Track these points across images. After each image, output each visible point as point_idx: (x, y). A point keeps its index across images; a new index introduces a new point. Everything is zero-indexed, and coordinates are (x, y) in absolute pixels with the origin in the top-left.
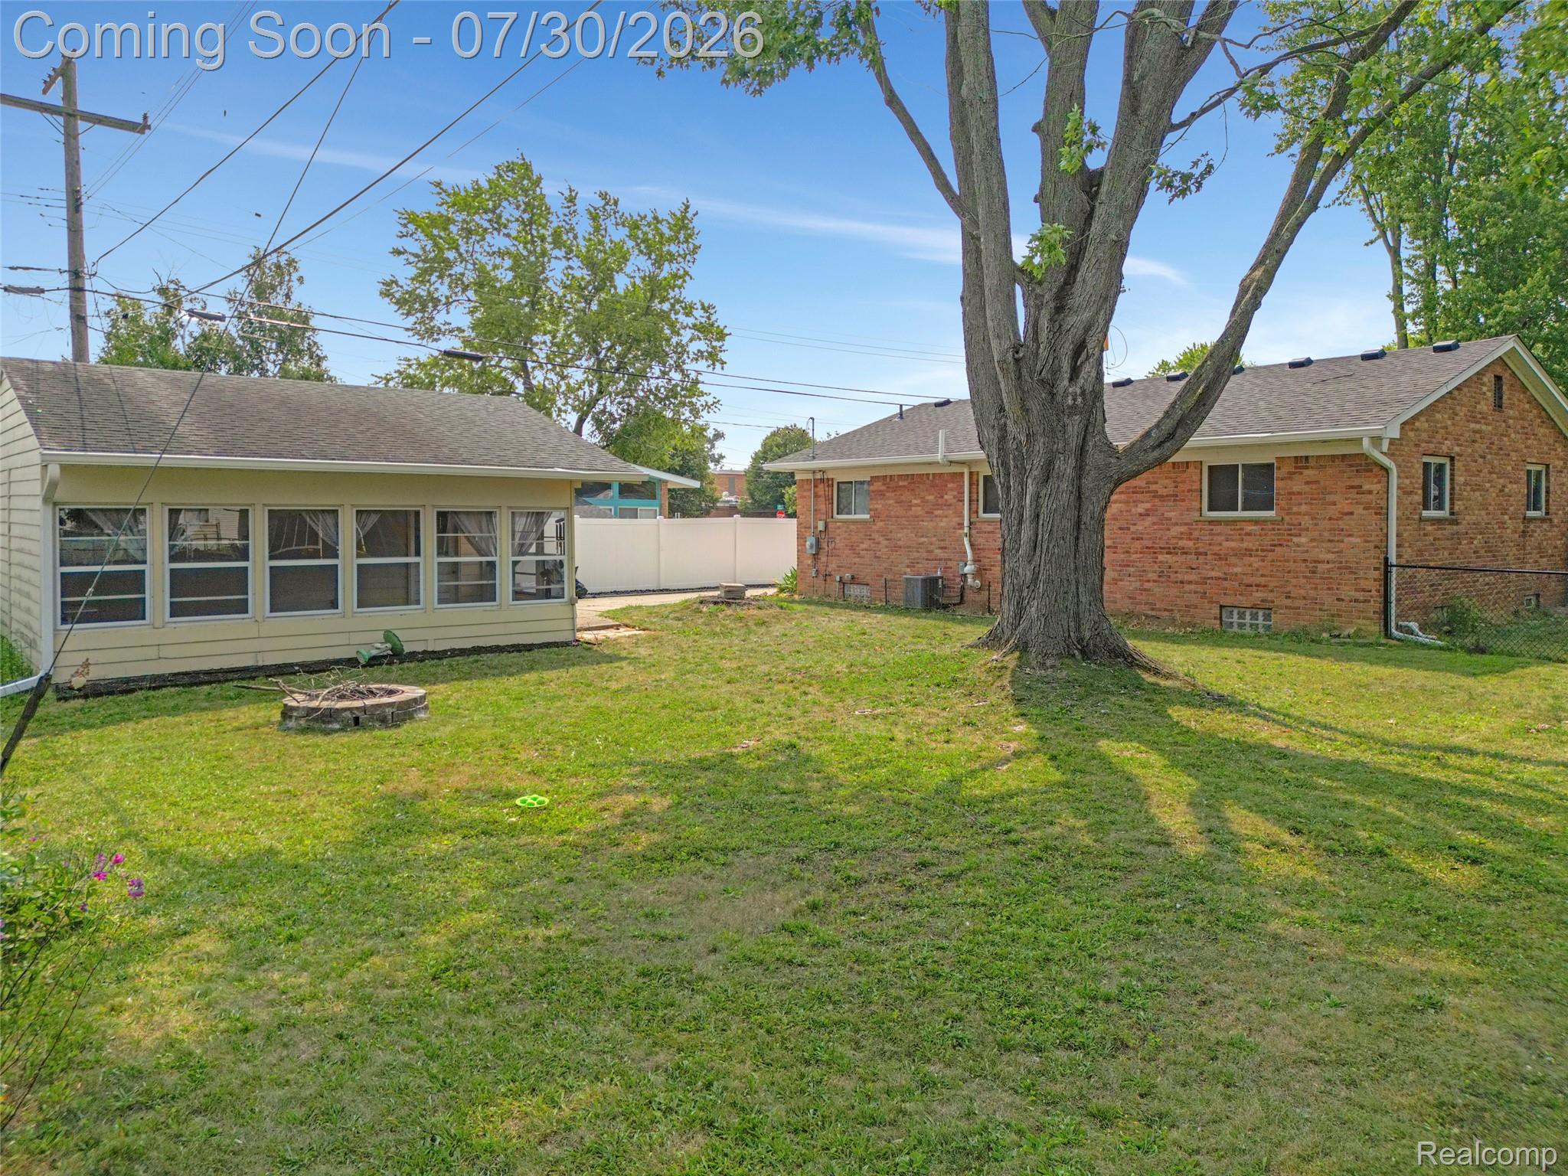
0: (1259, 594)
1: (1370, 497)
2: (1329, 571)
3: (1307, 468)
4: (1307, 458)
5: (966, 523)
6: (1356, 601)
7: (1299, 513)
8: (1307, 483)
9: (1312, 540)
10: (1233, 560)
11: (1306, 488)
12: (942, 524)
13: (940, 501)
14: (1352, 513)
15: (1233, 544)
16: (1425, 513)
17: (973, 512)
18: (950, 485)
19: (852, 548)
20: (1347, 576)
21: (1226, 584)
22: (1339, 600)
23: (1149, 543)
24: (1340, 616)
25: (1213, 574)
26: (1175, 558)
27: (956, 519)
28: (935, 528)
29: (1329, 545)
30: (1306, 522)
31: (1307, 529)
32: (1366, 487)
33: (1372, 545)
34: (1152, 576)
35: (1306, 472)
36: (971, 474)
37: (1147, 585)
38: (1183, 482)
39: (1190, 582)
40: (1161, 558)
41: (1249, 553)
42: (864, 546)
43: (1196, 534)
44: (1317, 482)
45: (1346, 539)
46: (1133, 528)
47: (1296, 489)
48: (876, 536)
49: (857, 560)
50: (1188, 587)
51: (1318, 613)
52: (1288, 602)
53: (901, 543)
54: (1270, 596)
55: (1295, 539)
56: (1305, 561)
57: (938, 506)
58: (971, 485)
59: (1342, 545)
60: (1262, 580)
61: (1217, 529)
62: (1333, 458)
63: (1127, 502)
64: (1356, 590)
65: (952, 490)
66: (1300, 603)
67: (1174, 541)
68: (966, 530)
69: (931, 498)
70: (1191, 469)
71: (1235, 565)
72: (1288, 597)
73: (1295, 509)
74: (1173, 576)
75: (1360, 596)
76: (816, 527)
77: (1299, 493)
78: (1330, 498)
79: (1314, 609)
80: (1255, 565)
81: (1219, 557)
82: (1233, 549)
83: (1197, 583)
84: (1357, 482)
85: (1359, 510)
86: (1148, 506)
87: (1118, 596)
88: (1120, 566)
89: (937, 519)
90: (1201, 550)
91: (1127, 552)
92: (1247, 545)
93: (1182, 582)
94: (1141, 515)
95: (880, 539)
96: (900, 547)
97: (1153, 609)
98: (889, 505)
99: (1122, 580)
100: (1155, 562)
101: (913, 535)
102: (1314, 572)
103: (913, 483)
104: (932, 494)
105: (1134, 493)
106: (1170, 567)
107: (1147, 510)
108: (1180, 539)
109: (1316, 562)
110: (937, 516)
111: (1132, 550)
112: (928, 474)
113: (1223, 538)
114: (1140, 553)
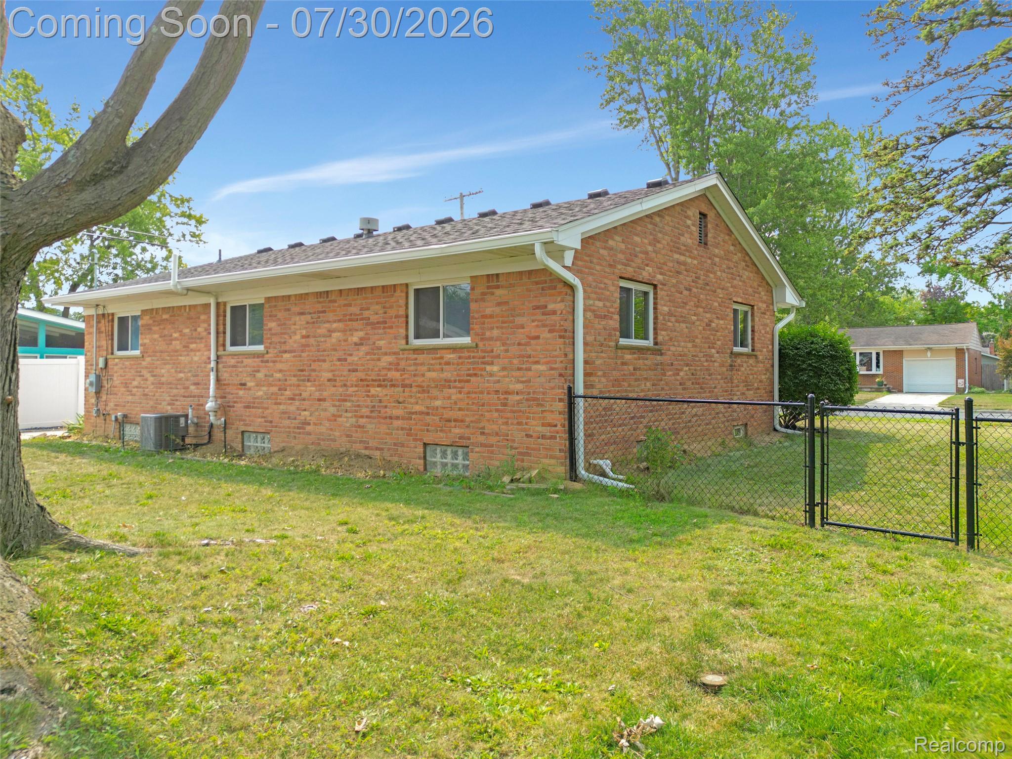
0: (457, 431)
1: (554, 317)
2: (519, 402)
3: (498, 287)
4: (497, 275)
5: (213, 357)
6: (543, 437)
7: (491, 339)
8: (499, 304)
9: (504, 369)
10: (435, 392)
11: (497, 310)
12: (196, 359)
13: (194, 334)
14: (538, 337)
15: (433, 375)
16: (623, 341)
17: (220, 345)
19: (126, 386)
20: (535, 409)
21: (428, 419)
22: (528, 436)
23: (361, 375)
24: (528, 454)
25: (417, 408)
26: (385, 391)
28: (190, 363)
29: (518, 373)
30: (498, 348)
31: (498, 356)
32: (551, 307)
33: (555, 373)
34: (365, 411)
35: (498, 292)
36: (218, 304)
37: (362, 421)
38: (391, 307)
39: (397, 418)
40: (374, 391)
41: (447, 384)
42: (135, 383)
43: (403, 364)
44: (506, 303)
45: (534, 367)
46: (349, 359)
47: (488, 311)
48: (144, 372)
49: (130, 398)
50: (397, 423)
51: (508, 451)
52: (482, 439)
53: (163, 379)
54: (466, 432)
55: (488, 368)
56: (497, 392)
57: (193, 340)
58: (218, 316)
59: (530, 373)
60: (459, 414)
61: (421, 358)
62: (521, 273)
63: (344, 331)
64: (543, 425)
65: (205, 323)
66: (493, 440)
67: (383, 373)
68: (213, 364)
69: (187, 331)
70: (398, 293)
71: (436, 398)
72: (483, 433)
73: (488, 334)
74: (383, 410)
75: (546, 430)
76: (97, 365)
77: (491, 316)
78: (519, 320)
79: (505, 447)
80: (454, 397)
81: (423, 390)
82: (434, 380)
83: (403, 418)
84: (542, 301)
85: (545, 334)
86: (361, 334)
87: (337, 434)
88: (339, 400)
89: (192, 353)
90: (407, 382)
91: (345, 385)
92: (447, 375)
93: (391, 418)
94: (356, 344)
95: (148, 375)
96: (163, 384)
97: (366, 448)
98: (155, 340)
99: (340, 416)
100: (368, 396)
101: (173, 370)
102: (505, 405)
103: (174, 316)
104: (188, 327)
105: (350, 320)
106: (380, 401)
107: (361, 339)
108: (389, 370)
109: (507, 393)
110: (192, 350)
111: (348, 383)
112: (185, 306)
113: (425, 368)
114: (356, 386)
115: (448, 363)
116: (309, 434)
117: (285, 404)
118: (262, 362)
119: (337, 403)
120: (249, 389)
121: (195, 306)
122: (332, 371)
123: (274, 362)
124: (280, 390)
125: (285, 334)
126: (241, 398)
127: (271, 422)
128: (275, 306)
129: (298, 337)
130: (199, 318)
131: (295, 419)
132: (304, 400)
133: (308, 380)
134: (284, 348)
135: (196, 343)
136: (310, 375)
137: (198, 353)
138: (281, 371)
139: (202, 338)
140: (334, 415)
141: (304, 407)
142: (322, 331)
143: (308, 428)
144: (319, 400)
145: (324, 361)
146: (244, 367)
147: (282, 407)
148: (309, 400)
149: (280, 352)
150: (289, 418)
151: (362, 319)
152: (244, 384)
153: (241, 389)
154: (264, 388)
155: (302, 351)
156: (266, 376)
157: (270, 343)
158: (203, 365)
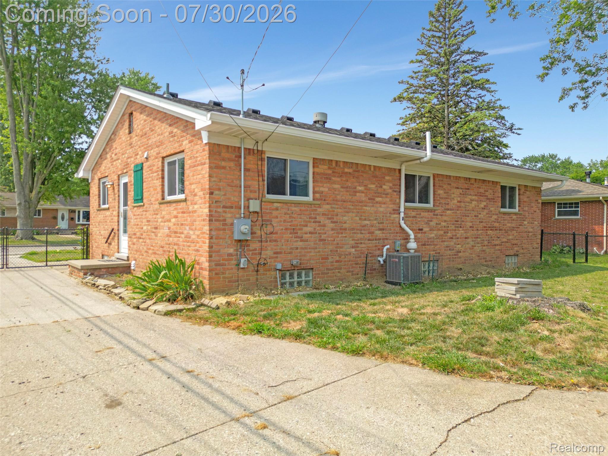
3: (527, 190)
4: (527, 186)
5: (403, 209)
6: (536, 248)
7: (525, 211)
8: (527, 197)
9: (528, 223)
10: (509, 233)
12: (381, 209)
13: (380, 190)
15: (509, 225)
18: (387, 178)
19: (294, 231)
20: (535, 238)
21: (507, 245)
22: (533, 248)
23: (485, 224)
24: (534, 255)
25: (505, 240)
26: (493, 233)
27: (392, 206)
28: (376, 212)
29: (532, 225)
30: (527, 215)
31: (527, 218)
32: (538, 201)
34: (486, 243)
35: (527, 193)
37: (484, 248)
40: (490, 232)
41: (513, 229)
42: (308, 229)
43: (500, 219)
44: (529, 197)
45: (535, 222)
46: (480, 216)
47: (525, 199)
48: (322, 219)
49: (300, 244)
50: (497, 247)
52: (522, 251)
53: (345, 226)
54: (518, 249)
55: (525, 222)
57: (379, 195)
59: (534, 225)
60: (517, 242)
61: (505, 217)
62: (532, 187)
63: (477, 201)
65: (389, 181)
66: (525, 251)
67: (493, 223)
68: (403, 215)
69: (373, 186)
72: (523, 249)
73: (525, 209)
74: (493, 242)
75: (537, 246)
76: (247, 207)
77: (526, 202)
78: (532, 204)
79: (528, 253)
81: (506, 231)
82: (509, 227)
83: (500, 245)
86: (485, 203)
87: (474, 256)
88: (475, 238)
89: (378, 205)
90: (501, 228)
91: (477, 230)
92: (513, 225)
93: (495, 245)
94: (482, 209)
95: (327, 222)
96: (345, 229)
97: (486, 261)
98: (335, 189)
99: (475, 246)
100: (487, 235)
101: (358, 218)
102: (528, 237)
103: (358, 171)
104: (374, 184)
105: (480, 196)
106: (491, 237)
107: (485, 206)
108: (495, 222)
109: (529, 232)
110: (377, 202)
111: (479, 229)
112: (370, 166)
113: (507, 222)
114: (482, 230)
115: (513, 220)
116: (460, 258)
117: (447, 241)
118: (434, 215)
119: (474, 239)
120: (425, 233)
121: (380, 168)
122: (472, 222)
123: (441, 215)
124: (444, 233)
125: (448, 198)
126: (419, 238)
127: (439, 253)
128: (442, 180)
129: (456, 201)
130: (384, 178)
131: (453, 250)
132: (458, 238)
133: (460, 227)
134: (447, 207)
135: (381, 197)
136: (461, 224)
137: (383, 206)
138: (445, 221)
139: (387, 194)
140: (473, 246)
141: (458, 243)
142: (467, 200)
143: (460, 254)
144: (466, 238)
145: (468, 216)
146: (422, 218)
147: (446, 243)
148: (460, 238)
149: (445, 209)
150: (450, 250)
151: (485, 196)
152: (422, 230)
153: (419, 233)
154: (435, 232)
155: (458, 210)
156: (436, 224)
157: (439, 203)
158: (388, 215)
